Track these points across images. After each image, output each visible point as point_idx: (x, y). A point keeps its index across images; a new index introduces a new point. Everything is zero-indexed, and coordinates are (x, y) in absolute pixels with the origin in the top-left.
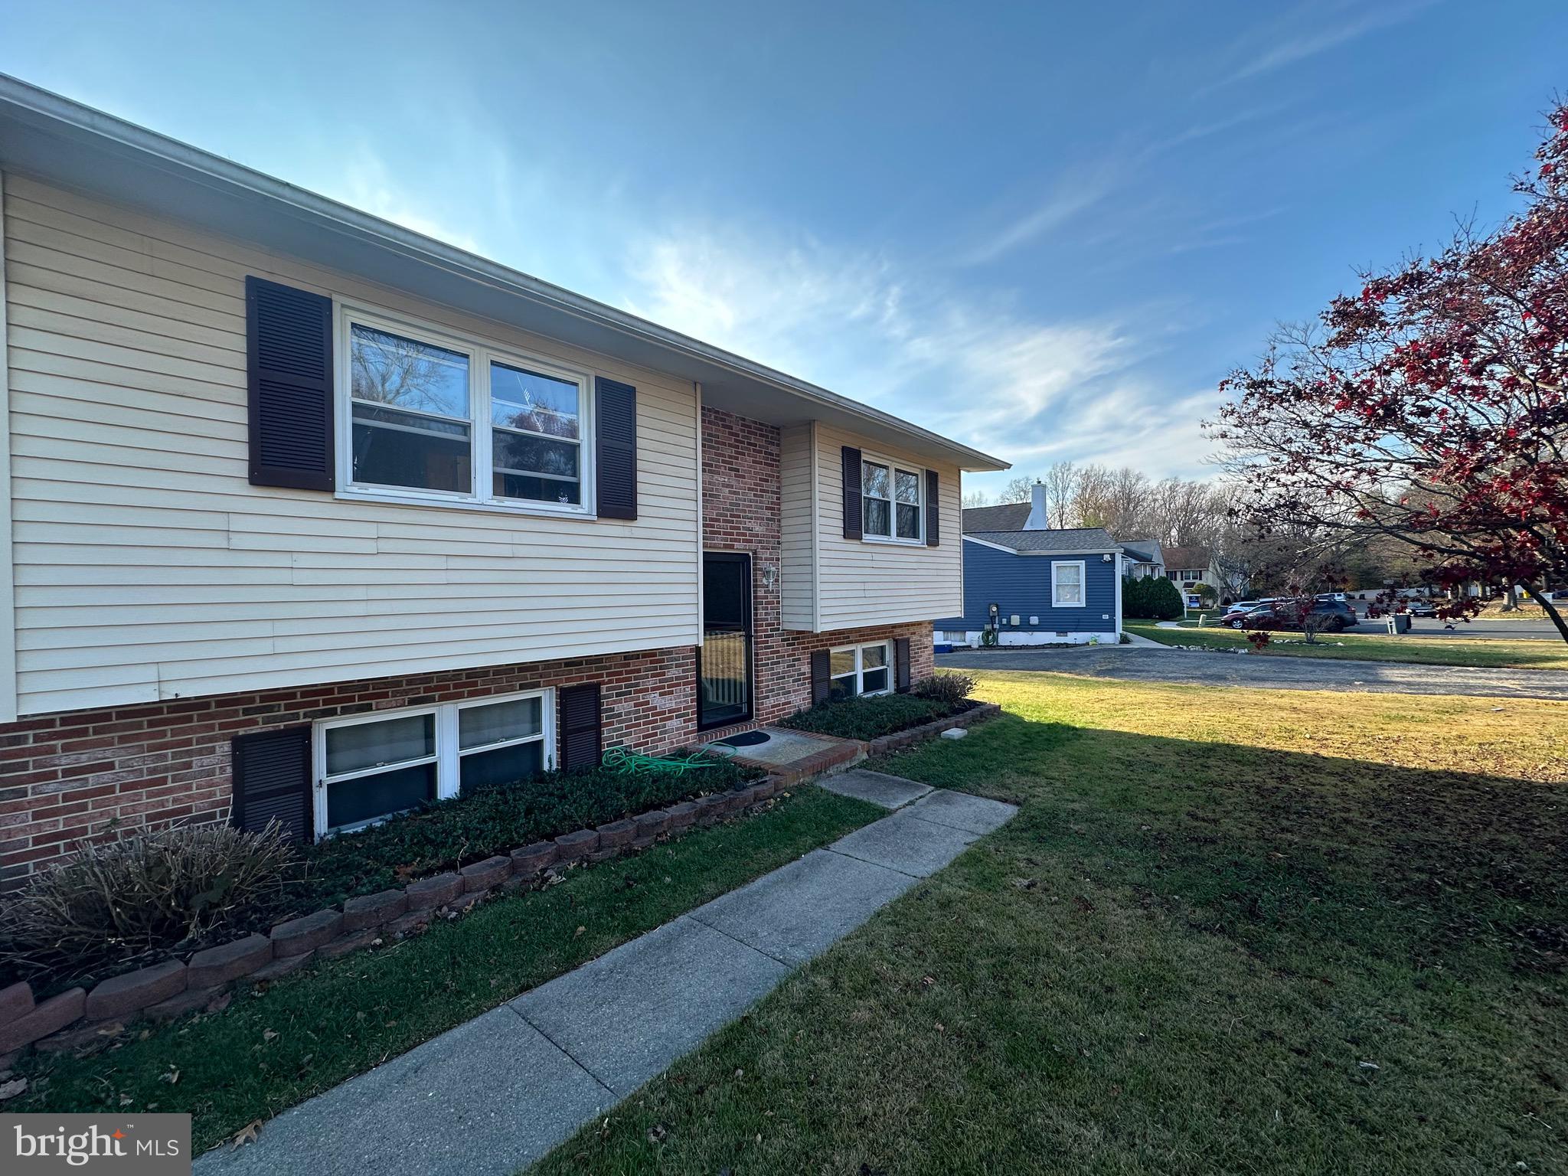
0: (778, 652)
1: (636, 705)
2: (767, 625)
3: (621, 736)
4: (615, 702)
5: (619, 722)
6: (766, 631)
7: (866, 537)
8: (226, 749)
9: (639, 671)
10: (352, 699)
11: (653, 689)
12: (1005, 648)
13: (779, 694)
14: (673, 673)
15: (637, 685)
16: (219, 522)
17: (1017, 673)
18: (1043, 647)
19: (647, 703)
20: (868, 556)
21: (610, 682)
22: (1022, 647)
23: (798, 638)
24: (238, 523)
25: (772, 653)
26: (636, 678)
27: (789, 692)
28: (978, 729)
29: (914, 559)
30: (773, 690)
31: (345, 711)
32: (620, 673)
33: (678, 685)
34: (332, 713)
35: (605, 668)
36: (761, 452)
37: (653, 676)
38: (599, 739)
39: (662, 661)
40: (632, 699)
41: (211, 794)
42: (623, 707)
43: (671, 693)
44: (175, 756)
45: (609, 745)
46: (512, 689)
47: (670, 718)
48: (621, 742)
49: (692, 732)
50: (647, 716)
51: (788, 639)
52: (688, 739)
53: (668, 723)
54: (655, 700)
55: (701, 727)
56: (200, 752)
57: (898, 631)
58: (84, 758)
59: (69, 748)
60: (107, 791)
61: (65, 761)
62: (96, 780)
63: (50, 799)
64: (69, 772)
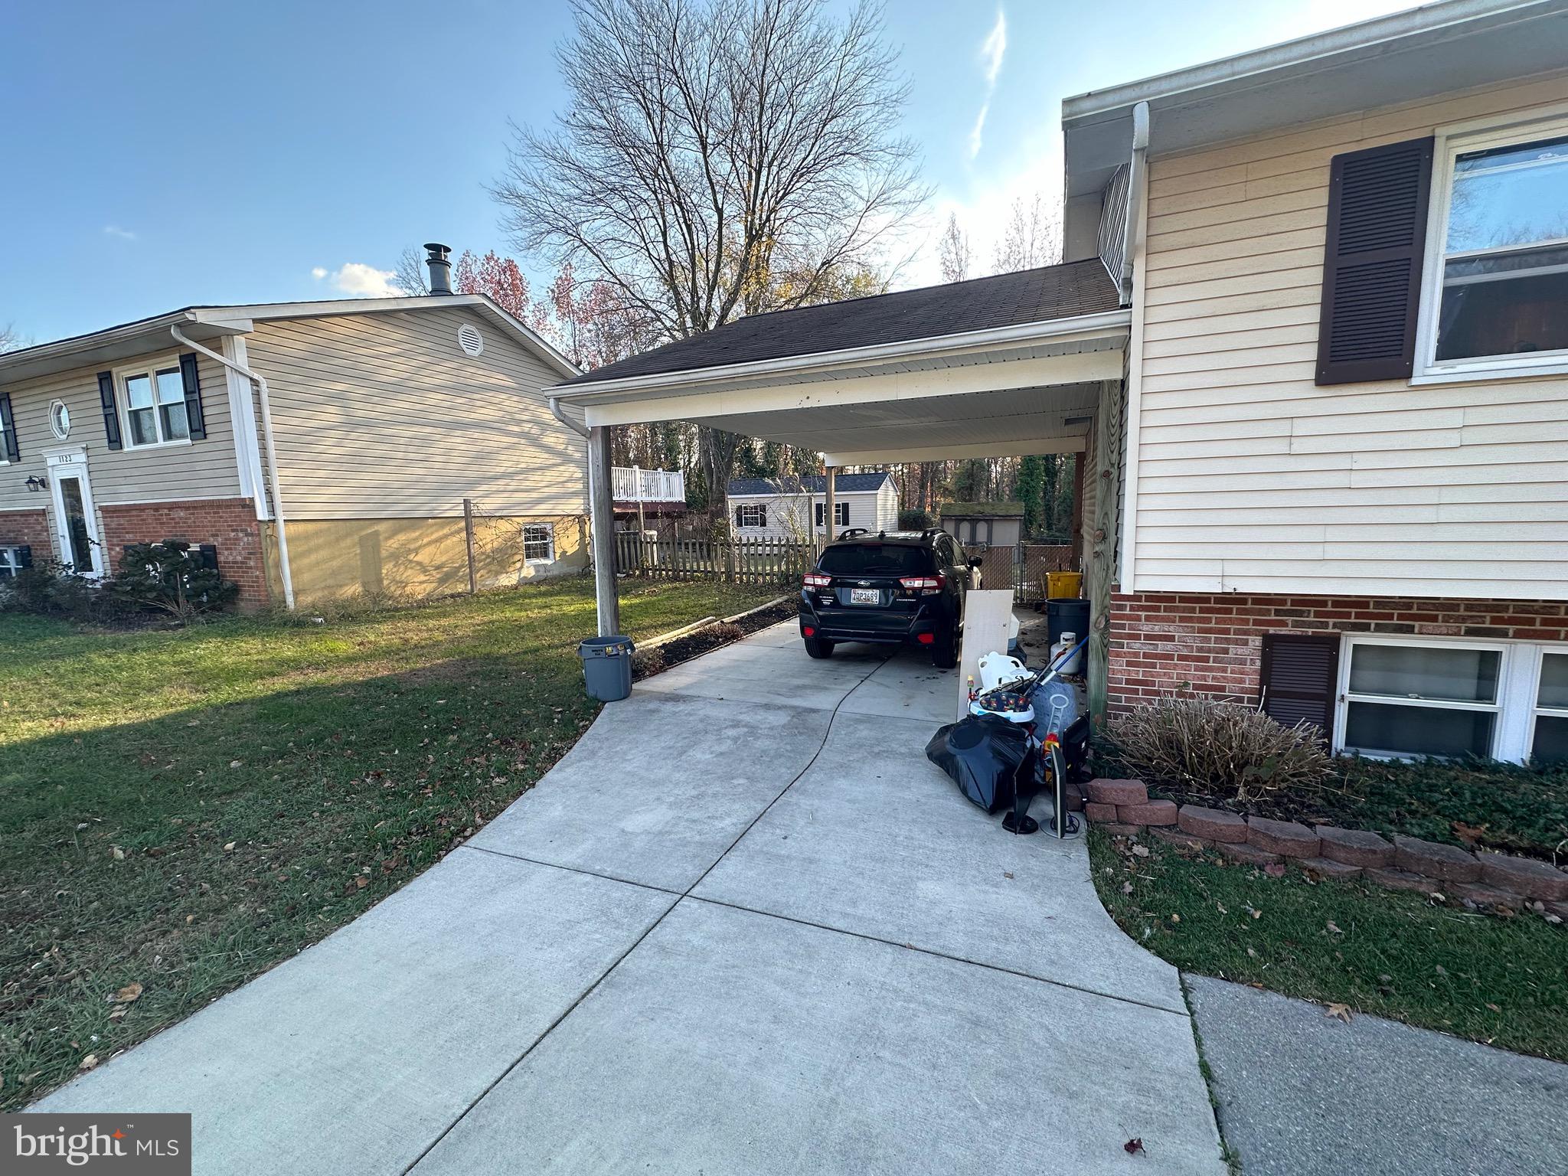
8: (1257, 644)
10: (1390, 617)
24: (1301, 428)
31: (1379, 628)
34: (1365, 628)
41: (1242, 681)
44: (1217, 640)
56: (1236, 642)
58: (1157, 629)
59: (1148, 618)
60: (1170, 657)
61: (1146, 628)
62: (1162, 647)
63: (1136, 655)
64: (1148, 637)
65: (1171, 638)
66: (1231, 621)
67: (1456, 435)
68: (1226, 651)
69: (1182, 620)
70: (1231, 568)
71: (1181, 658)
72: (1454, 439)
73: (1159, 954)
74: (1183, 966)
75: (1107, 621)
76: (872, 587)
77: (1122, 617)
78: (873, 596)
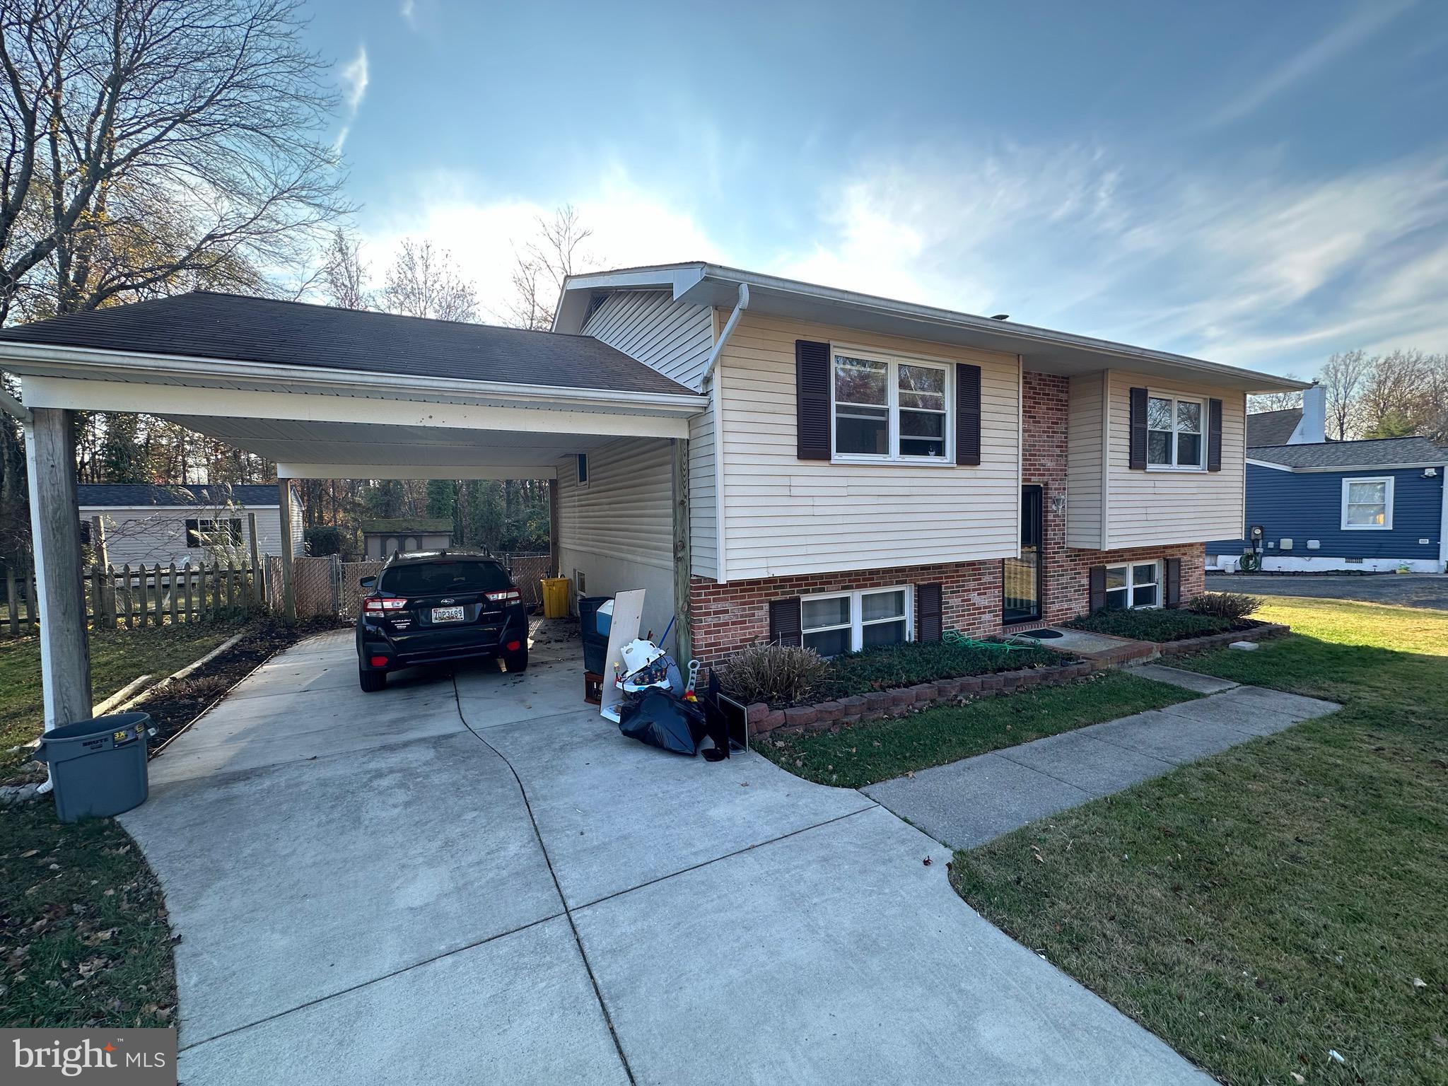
0: (1063, 566)
1: (963, 601)
2: (1055, 544)
3: (953, 622)
4: (949, 598)
5: (952, 612)
6: (1054, 548)
7: (1150, 467)
8: (767, 607)
9: (964, 576)
10: (817, 584)
11: (974, 590)
12: (1272, 573)
13: (1062, 601)
14: (987, 579)
15: (963, 586)
16: (786, 481)
17: (1295, 599)
18: (1327, 573)
19: (970, 600)
20: (1152, 484)
21: (947, 583)
22: (1295, 573)
23: (1079, 555)
24: (795, 481)
25: (1058, 566)
26: (963, 581)
27: (1071, 600)
28: (1271, 645)
29: (1195, 484)
30: (1058, 598)
31: (814, 591)
32: (953, 577)
33: (990, 588)
34: (808, 591)
35: (944, 572)
36: (1053, 400)
37: (974, 580)
38: (940, 623)
39: (980, 569)
40: (960, 597)
41: (762, 631)
42: (955, 601)
43: (985, 594)
44: (749, 609)
45: (946, 628)
46: (891, 584)
47: (984, 613)
48: (953, 627)
49: (998, 625)
50: (969, 610)
51: (1070, 556)
52: (995, 630)
53: (983, 616)
54: (974, 597)
55: (1005, 623)
56: (758, 608)
57: (1169, 551)
58: (719, 606)
59: (715, 600)
60: (727, 624)
61: (714, 607)
62: (723, 618)
63: (709, 626)
64: (715, 613)
65: (727, 612)
66: (754, 596)
67: (844, 489)
68: (753, 615)
69: (732, 598)
70: (772, 562)
71: (733, 623)
72: (844, 492)
73: (844, 786)
74: (856, 786)
75: (689, 605)
76: (455, 605)
77: (700, 601)
78: (458, 613)
